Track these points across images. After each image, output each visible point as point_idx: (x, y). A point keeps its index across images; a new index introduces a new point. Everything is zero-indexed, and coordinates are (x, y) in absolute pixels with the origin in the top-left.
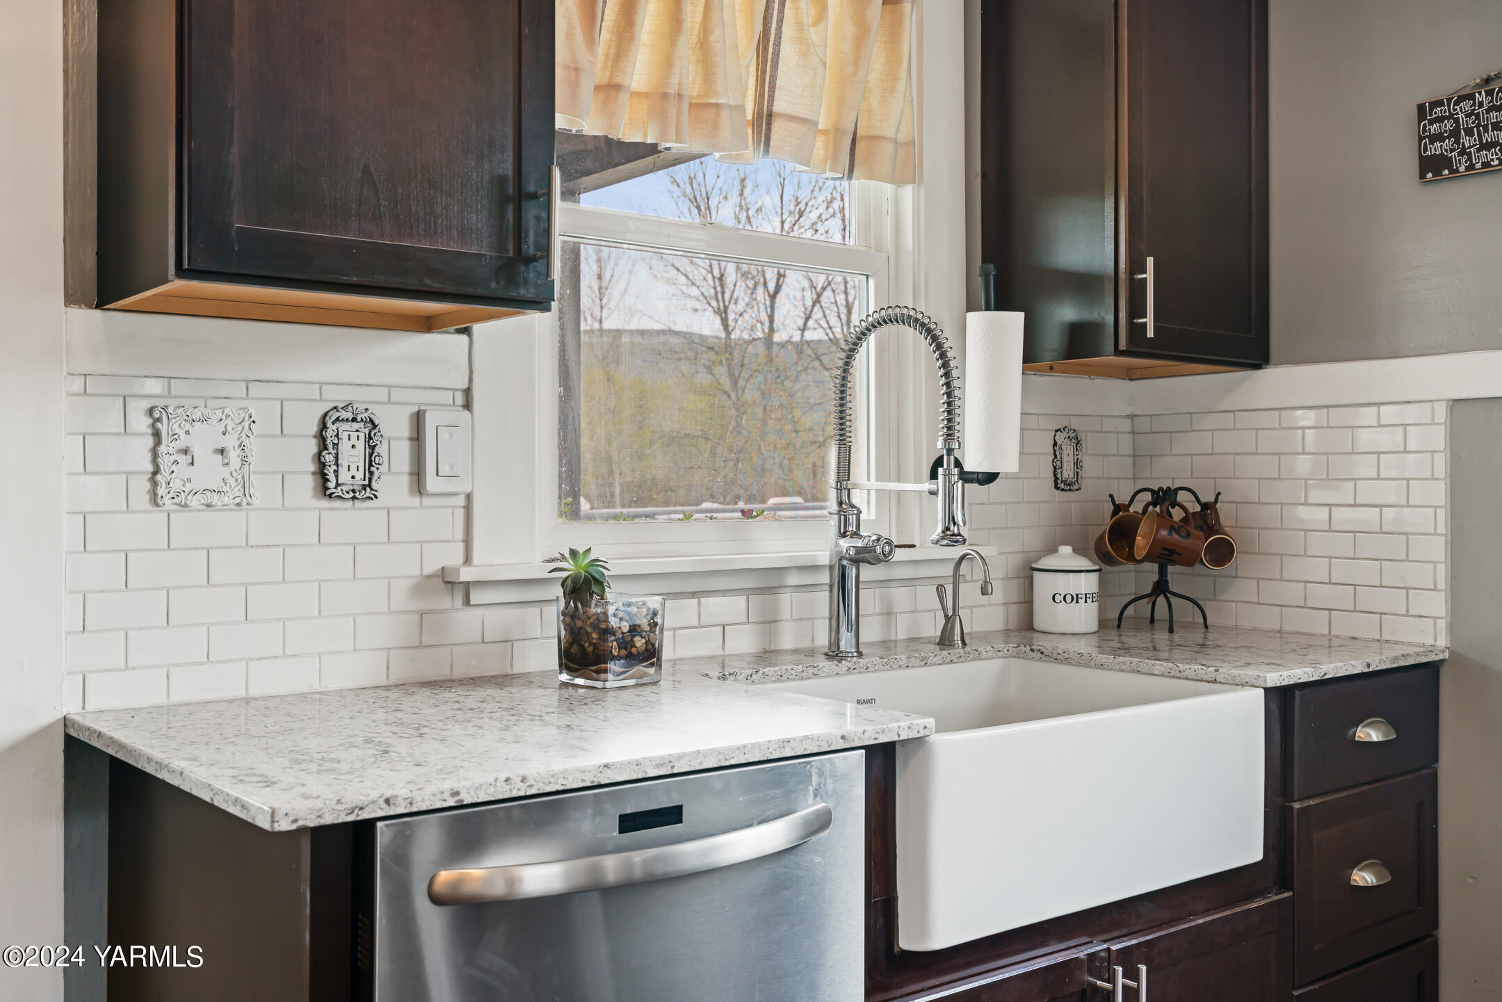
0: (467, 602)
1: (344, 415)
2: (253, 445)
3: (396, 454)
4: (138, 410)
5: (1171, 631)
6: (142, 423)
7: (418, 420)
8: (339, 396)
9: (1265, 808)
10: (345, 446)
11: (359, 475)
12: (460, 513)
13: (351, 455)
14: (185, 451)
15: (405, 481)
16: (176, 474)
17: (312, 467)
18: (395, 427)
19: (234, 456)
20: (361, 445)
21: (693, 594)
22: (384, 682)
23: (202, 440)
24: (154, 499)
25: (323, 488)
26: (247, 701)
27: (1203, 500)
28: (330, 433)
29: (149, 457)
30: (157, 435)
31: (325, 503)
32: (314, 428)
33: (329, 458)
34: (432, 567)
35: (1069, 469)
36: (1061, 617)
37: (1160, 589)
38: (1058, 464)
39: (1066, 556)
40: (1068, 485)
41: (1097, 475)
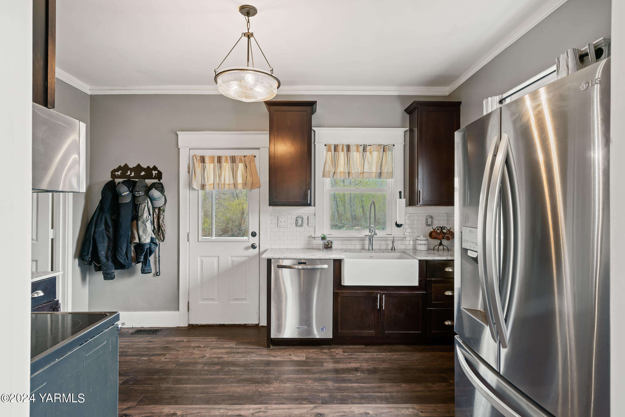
0: (315, 239)
1: (299, 217)
2: (288, 221)
3: (305, 221)
4: (276, 217)
5: (438, 251)
6: (276, 219)
7: (308, 217)
8: (298, 215)
9: (419, 278)
10: (299, 221)
11: (301, 224)
12: (314, 229)
13: (300, 222)
14: (281, 221)
15: (307, 225)
16: (280, 224)
17: (295, 223)
18: (305, 218)
19: (286, 222)
20: (301, 220)
21: (350, 240)
22: (304, 248)
23: (283, 220)
24: (278, 226)
25: (296, 225)
26: (288, 249)
27: (448, 229)
28: (297, 219)
29: (277, 222)
30: (278, 220)
31: (297, 227)
32: (296, 219)
33: (297, 222)
34: (310, 235)
35: (429, 222)
36: (419, 248)
37: (441, 244)
38: (427, 222)
39: (422, 238)
40: (429, 225)
41: (437, 223)
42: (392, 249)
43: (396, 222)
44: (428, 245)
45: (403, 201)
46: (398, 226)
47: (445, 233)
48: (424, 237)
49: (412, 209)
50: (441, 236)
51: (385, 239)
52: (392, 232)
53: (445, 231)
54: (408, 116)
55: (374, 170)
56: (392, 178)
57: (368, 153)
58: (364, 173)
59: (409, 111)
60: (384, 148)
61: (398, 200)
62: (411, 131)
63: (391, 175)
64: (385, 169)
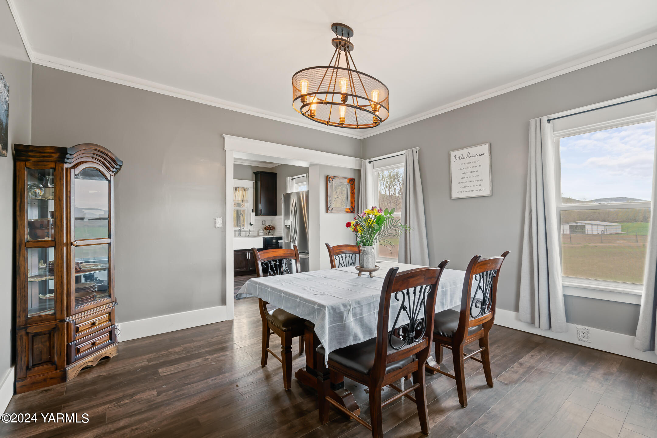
27: (272, 226)
35: (264, 223)
36: (260, 234)
37: (269, 232)
38: (263, 223)
39: (261, 230)
40: (264, 224)
41: (267, 224)
42: (249, 235)
43: (250, 223)
44: (264, 233)
45: (254, 213)
46: (251, 224)
47: (271, 228)
48: (262, 229)
49: (258, 217)
50: (269, 229)
51: (245, 231)
52: (248, 228)
53: (270, 227)
54: (254, 175)
55: (240, 199)
56: (248, 203)
57: (237, 191)
58: (236, 201)
59: (256, 174)
60: (245, 189)
61: (251, 213)
62: (256, 183)
63: (247, 202)
64: (245, 199)
